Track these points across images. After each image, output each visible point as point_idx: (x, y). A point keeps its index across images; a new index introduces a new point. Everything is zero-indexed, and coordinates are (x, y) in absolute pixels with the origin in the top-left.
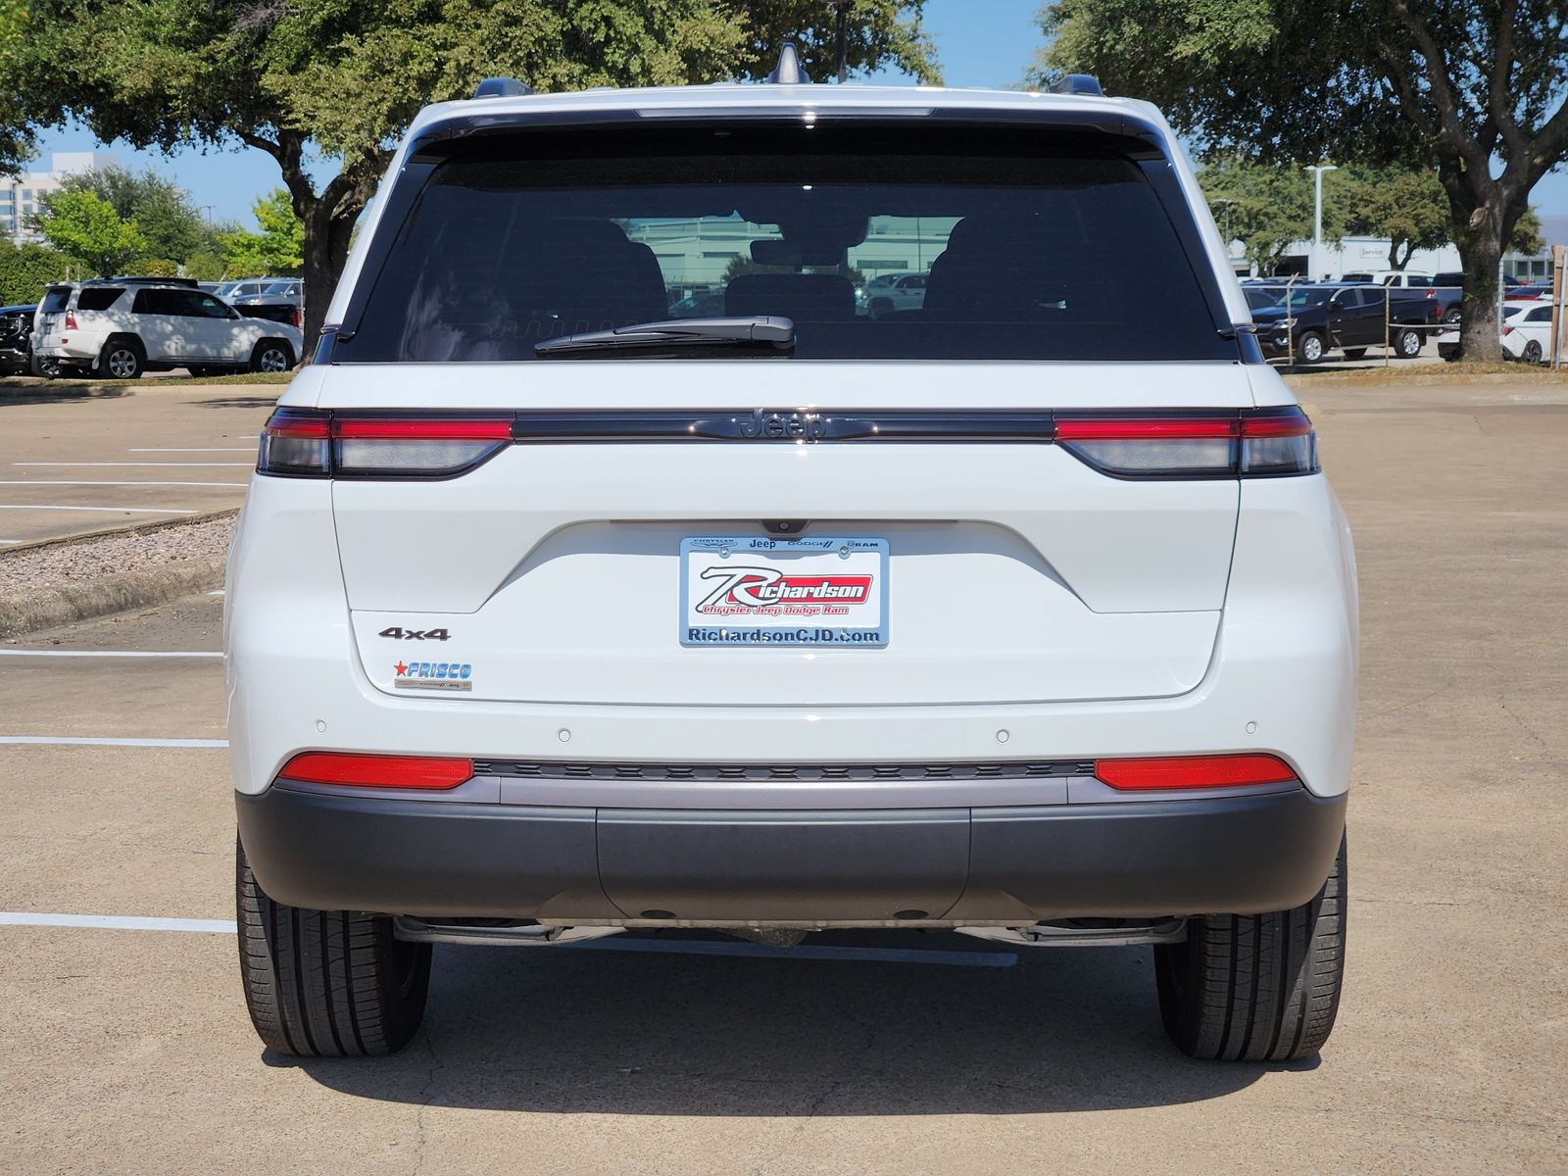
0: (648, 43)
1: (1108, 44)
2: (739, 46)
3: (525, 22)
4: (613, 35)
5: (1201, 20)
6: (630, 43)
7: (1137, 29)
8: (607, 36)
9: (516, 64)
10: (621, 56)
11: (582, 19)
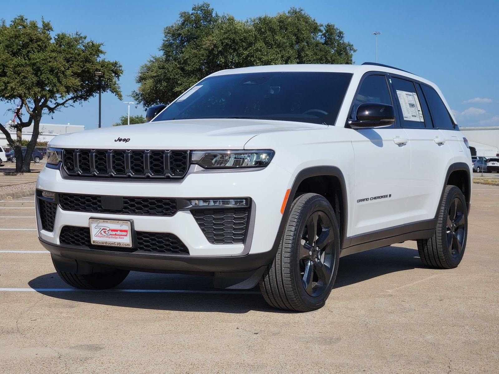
0: (58, 84)
1: (159, 87)
2: (79, 86)
3: (29, 78)
4: (49, 82)
5: (182, 82)
6: (54, 84)
7: (166, 84)
8: (48, 82)
9: (26, 88)
10: (51, 87)
11: (42, 78)
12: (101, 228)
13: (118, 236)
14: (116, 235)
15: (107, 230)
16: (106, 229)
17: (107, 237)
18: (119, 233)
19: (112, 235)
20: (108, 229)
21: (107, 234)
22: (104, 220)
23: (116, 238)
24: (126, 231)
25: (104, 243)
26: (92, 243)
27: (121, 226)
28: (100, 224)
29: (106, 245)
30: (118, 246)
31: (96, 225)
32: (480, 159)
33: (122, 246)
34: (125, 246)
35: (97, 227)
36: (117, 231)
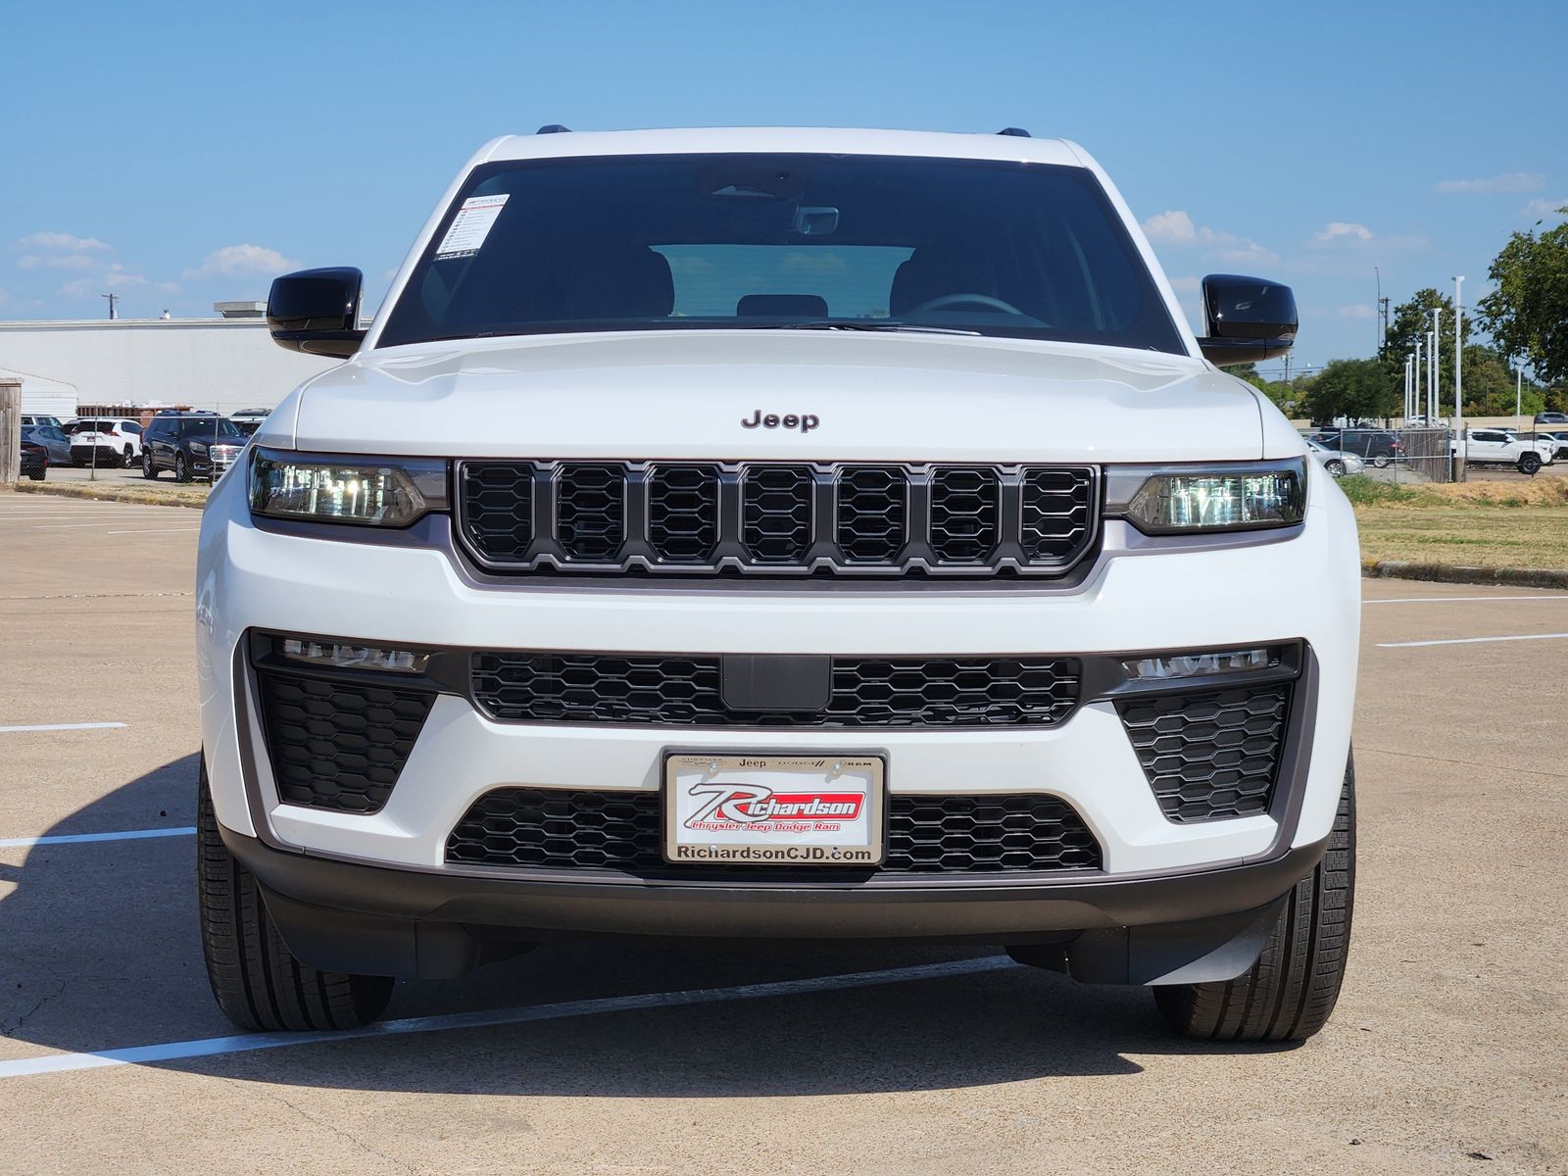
12: (721, 793)
13: (812, 823)
14: (800, 815)
15: (754, 800)
16: (754, 796)
17: (751, 827)
18: (815, 807)
19: (779, 817)
20: (763, 794)
21: (753, 815)
22: (747, 759)
23: (803, 828)
24: (856, 799)
25: (738, 854)
26: (672, 855)
27: (828, 781)
28: (721, 777)
29: (747, 860)
30: (810, 860)
31: (697, 778)
32: (41, 424)
33: (832, 860)
34: (843, 860)
35: (700, 788)
36: (807, 799)
